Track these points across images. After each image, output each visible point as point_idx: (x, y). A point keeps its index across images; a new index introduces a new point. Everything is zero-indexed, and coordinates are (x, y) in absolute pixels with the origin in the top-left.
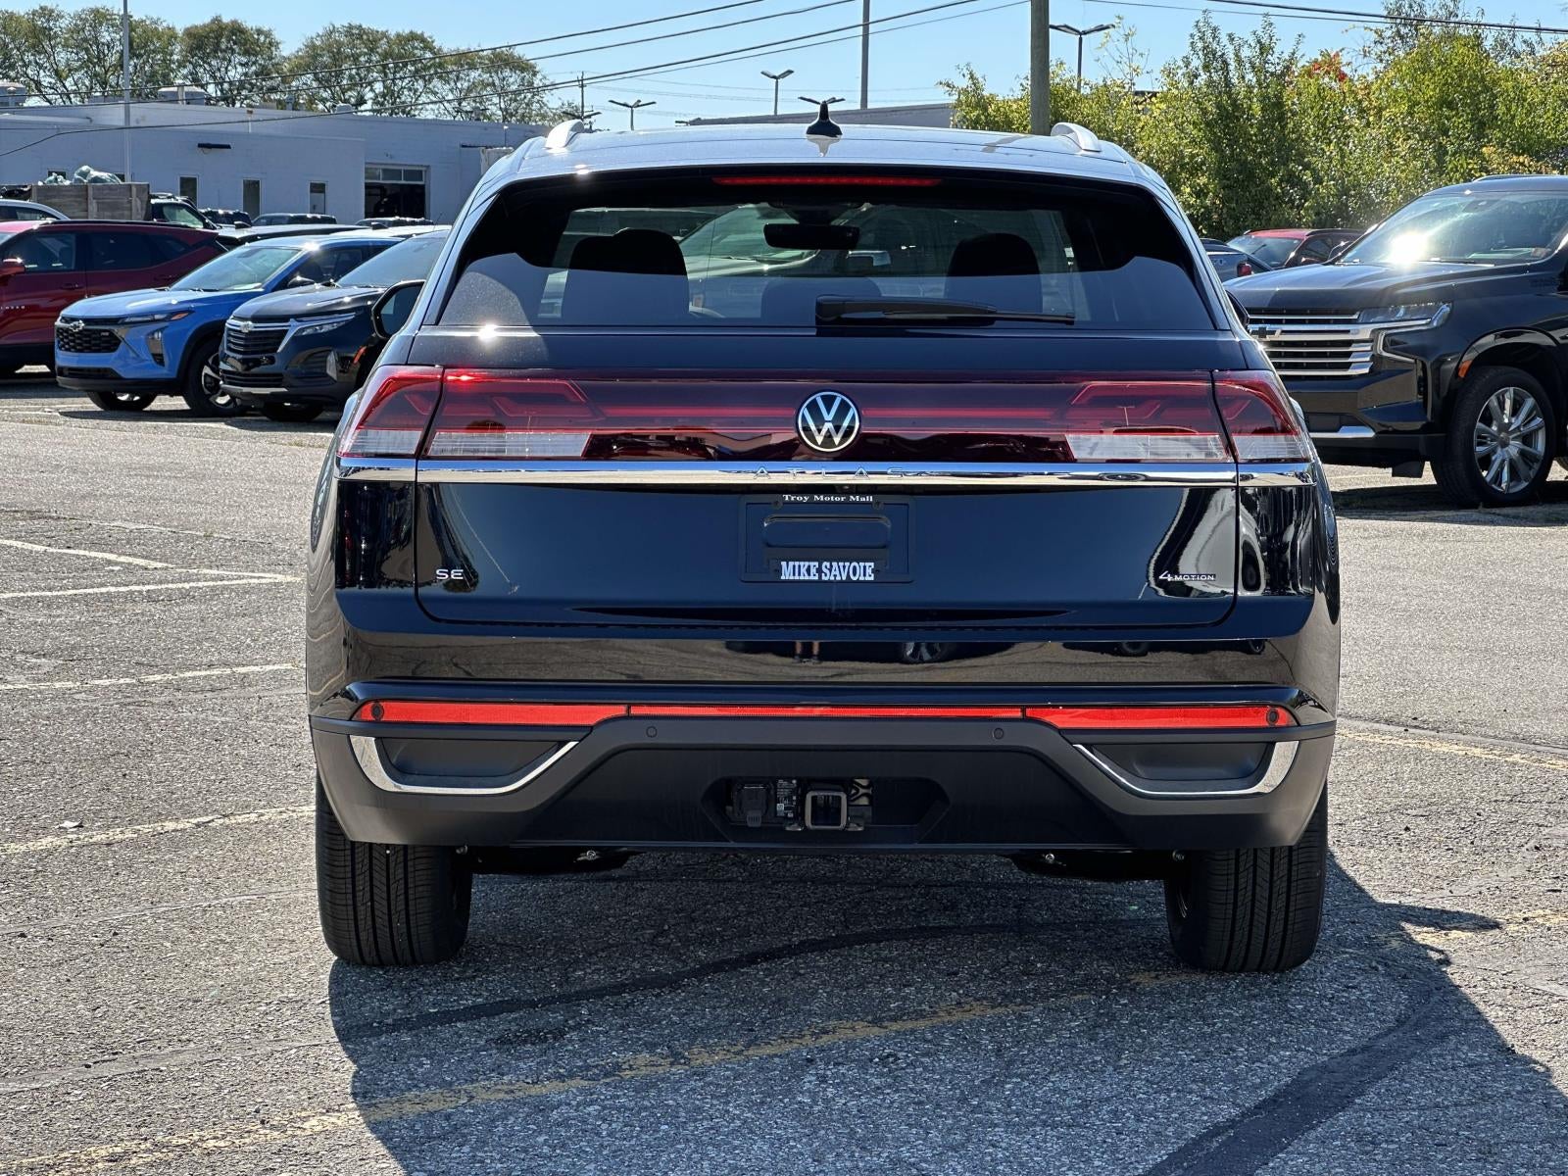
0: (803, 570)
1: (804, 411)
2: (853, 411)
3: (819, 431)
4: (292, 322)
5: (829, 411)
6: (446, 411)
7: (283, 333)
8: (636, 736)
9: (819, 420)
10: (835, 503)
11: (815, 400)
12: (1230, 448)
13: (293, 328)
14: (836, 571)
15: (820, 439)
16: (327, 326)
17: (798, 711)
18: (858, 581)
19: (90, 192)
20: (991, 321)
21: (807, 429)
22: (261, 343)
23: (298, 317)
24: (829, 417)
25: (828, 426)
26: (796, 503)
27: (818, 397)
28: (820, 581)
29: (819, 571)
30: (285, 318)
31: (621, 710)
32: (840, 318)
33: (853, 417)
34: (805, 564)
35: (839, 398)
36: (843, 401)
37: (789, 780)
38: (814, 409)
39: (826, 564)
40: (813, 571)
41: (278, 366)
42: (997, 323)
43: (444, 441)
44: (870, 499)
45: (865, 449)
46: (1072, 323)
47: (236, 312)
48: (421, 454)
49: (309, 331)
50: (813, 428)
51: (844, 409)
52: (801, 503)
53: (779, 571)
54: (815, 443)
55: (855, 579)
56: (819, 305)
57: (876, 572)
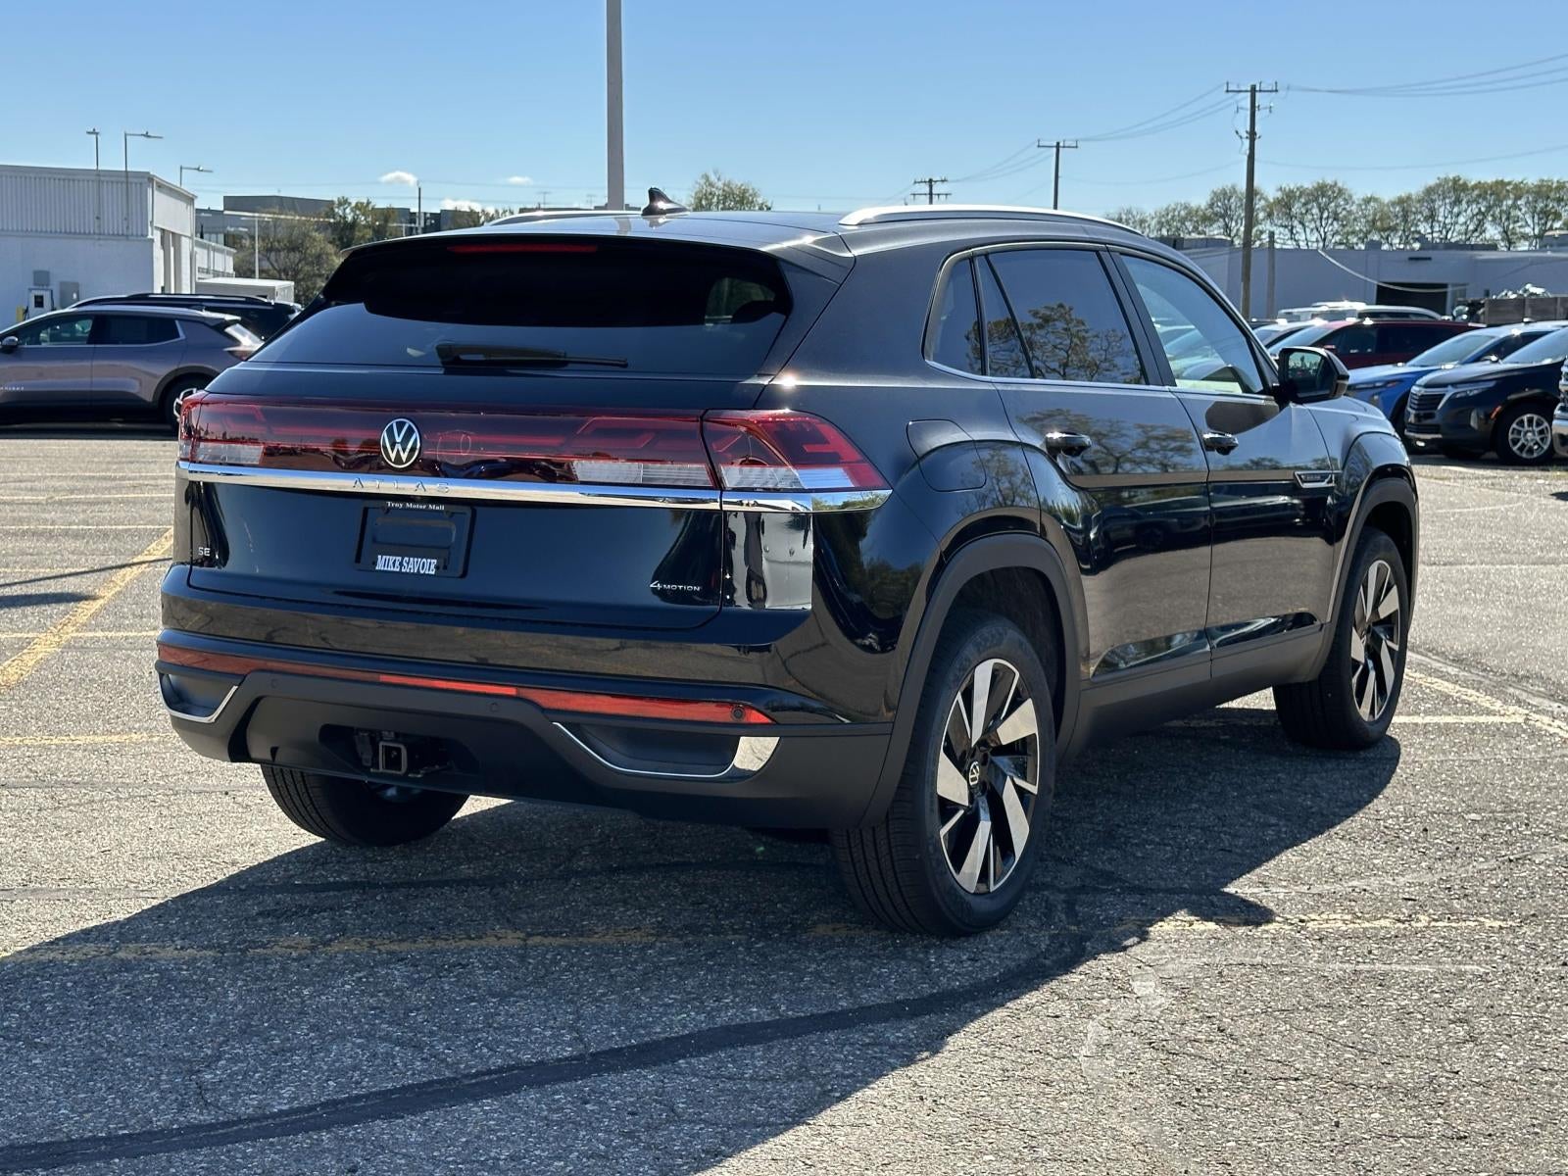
0: (391, 563)
1: (384, 435)
2: (416, 435)
3: (393, 451)
4: (1450, 388)
5: (400, 434)
7: (1442, 396)
9: (393, 442)
10: (419, 510)
11: (391, 426)
13: (1450, 392)
14: (413, 565)
15: (393, 456)
16: (1473, 391)
17: (384, 678)
18: (424, 574)
19: (1527, 303)
20: (565, 363)
21: (385, 449)
22: (1428, 402)
23: (1454, 384)
25: (398, 447)
26: (393, 508)
27: (394, 423)
28: (400, 572)
29: (401, 564)
30: (1445, 385)
32: (458, 358)
33: (416, 440)
34: (392, 558)
35: (408, 423)
36: (410, 426)
38: (390, 432)
39: (406, 559)
40: (397, 563)
41: (1437, 420)
42: (570, 366)
44: (442, 507)
45: (428, 467)
46: (624, 366)
47: (1418, 382)
49: (1463, 395)
50: (389, 448)
51: (410, 432)
52: (397, 509)
53: (375, 563)
54: (390, 460)
55: (422, 572)
56: (438, 348)
57: (437, 567)
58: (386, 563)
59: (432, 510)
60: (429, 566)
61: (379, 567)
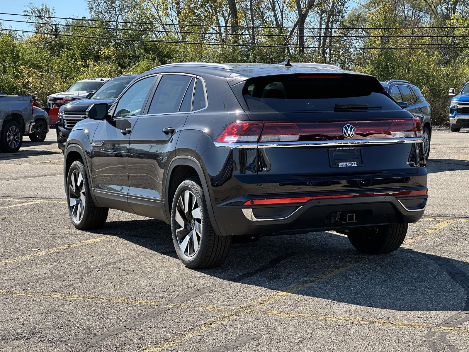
0: (343, 165)
1: (344, 129)
2: (353, 128)
3: (347, 133)
5: (349, 129)
6: (264, 131)
8: (316, 203)
9: (347, 131)
11: (346, 126)
12: (416, 135)
14: (349, 164)
15: (347, 135)
18: (354, 166)
20: (367, 108)
21: (345, 133)
24: (349, 130)
25: (349, 132)
26: (339, 149)
27: (346, 125)
28: (347, 167)
29: (346, 164)
31: (312, 198)
32: (341, 108)
33: (353, 130)
34: (343, 163)
36: (351, 126)
37: (339, 212)
38: (346, 128)
40: (345, 165)
42: (369, 108)
43: (264, 138)
44: (353, 148)
46: (381, 108)
48: (258, 141)
50: (346, 132)
51: (351, 128)
52: (340, 149)
53: (338, 165)
54: (346, 136)
56: (336, 105)
57: (357, 164)
58: (341, 165)
59: (351, 149)
60: (355, 164)
61: (340, 166)
